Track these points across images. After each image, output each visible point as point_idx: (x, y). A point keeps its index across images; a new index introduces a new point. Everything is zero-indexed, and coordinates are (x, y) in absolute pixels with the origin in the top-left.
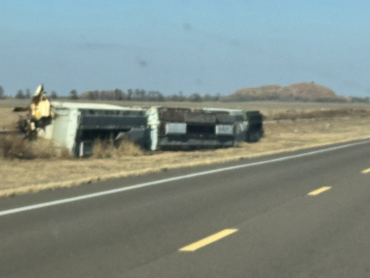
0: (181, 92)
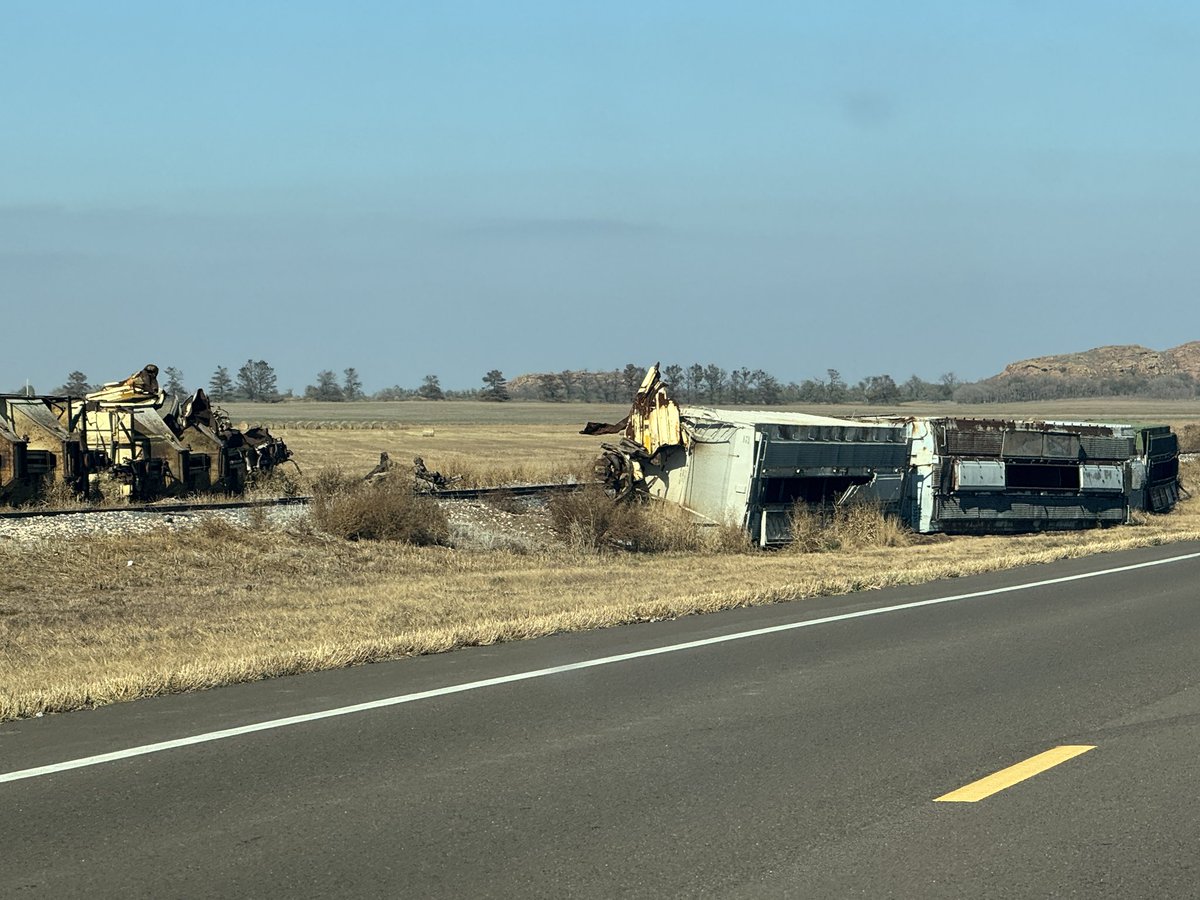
0: (833, 373)
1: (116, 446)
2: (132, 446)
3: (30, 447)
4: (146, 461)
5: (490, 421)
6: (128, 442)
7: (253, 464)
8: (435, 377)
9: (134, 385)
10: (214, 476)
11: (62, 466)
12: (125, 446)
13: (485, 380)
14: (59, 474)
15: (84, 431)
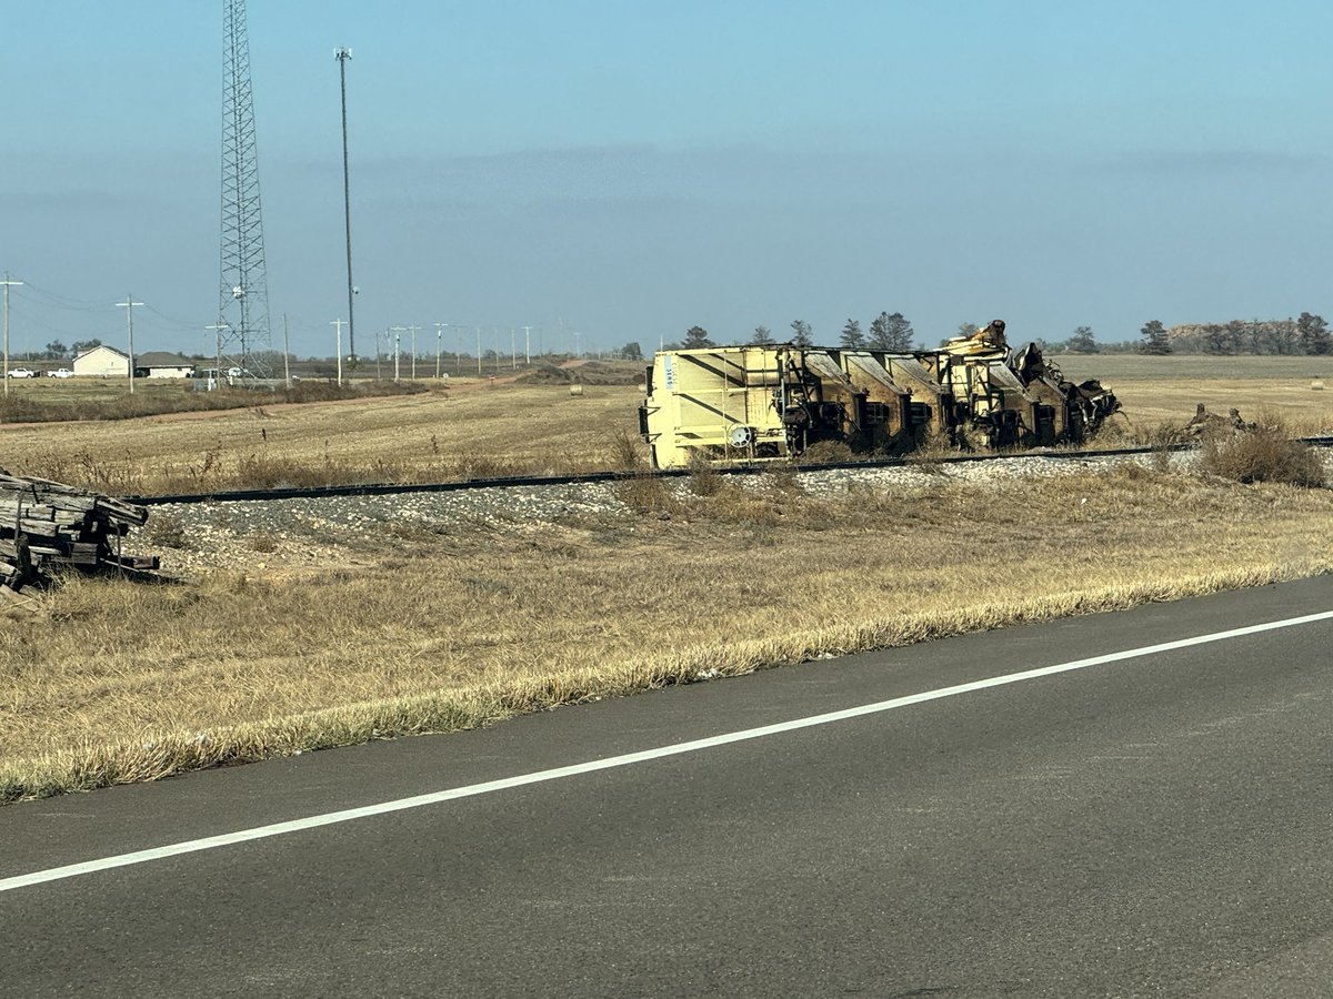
1: (976, 398)
2: (988, 398)
3: (914, 399)
4: (1004, 411)
5: (1164, 377)
6: (985, 394)
7: (1089, 415)
8: (1088, 329)
9: (983, 339)
10: (1058, 427)
11: (937, 417)
12: (982, 398)
13: (1144, 331)
14: (935, 425)
15: (950, 384)
